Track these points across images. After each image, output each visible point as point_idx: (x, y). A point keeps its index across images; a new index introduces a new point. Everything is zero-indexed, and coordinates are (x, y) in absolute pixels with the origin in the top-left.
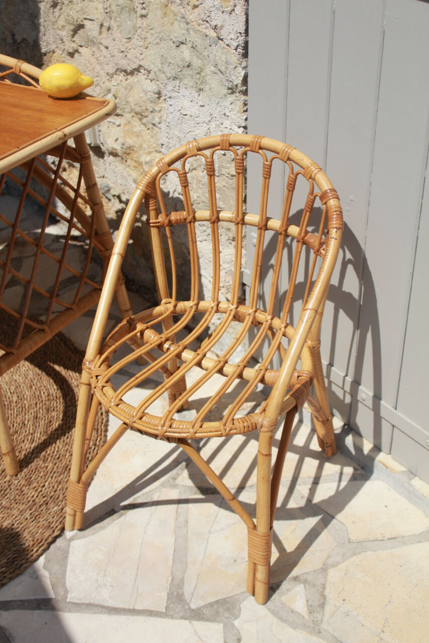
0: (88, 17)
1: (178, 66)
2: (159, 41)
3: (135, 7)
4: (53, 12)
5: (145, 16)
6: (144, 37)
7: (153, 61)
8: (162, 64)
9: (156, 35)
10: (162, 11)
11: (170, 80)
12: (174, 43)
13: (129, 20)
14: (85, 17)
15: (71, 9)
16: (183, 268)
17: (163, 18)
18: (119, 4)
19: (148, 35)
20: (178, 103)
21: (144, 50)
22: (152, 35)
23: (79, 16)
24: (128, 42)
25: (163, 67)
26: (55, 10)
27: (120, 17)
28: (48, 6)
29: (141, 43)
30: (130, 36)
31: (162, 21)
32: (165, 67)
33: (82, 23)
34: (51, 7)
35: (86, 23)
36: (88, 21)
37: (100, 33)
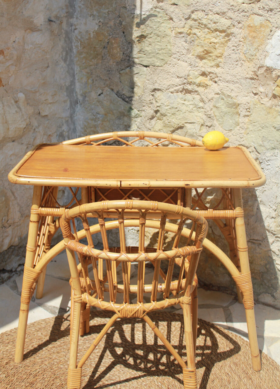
0: (189, 122)
1: (277, 141)
2: (261, 128)
3: (239, 111)
4: (150, 122)
5: (248, 116)
6: (246, 127)
7: (254, 141)
8: (262, 141)
9: (259, 125)
10: (267, 111)
11: (269, 150)
12: (275, 128)
13: (231, 120)
14: (186, 121)
15: (173, 118)
16: (268, 266)
17: (266, 115)
18: (223, 111)
19: (250, 126)
20: (276, 163)
21: (245, 135)
22: (254, 126)
23: (181, 121)
24: (228, 132)
25: (263, 143)
26: (152, 121)
27: (222, 118)
28: (146, 118)
29: (243, 131)
30: (231, 129)
31: (266, 117)
32: (265, 143)
33: (183, 126)
34: (148, 119)
35: (186, 125)
36: (188, 124)
37: (200, 130)
